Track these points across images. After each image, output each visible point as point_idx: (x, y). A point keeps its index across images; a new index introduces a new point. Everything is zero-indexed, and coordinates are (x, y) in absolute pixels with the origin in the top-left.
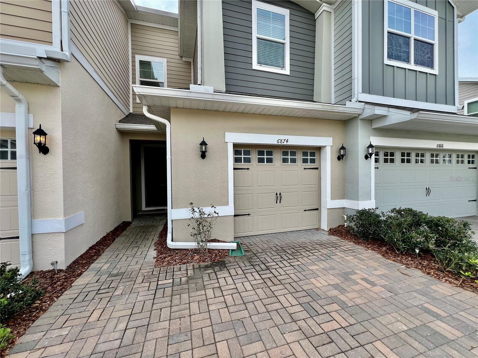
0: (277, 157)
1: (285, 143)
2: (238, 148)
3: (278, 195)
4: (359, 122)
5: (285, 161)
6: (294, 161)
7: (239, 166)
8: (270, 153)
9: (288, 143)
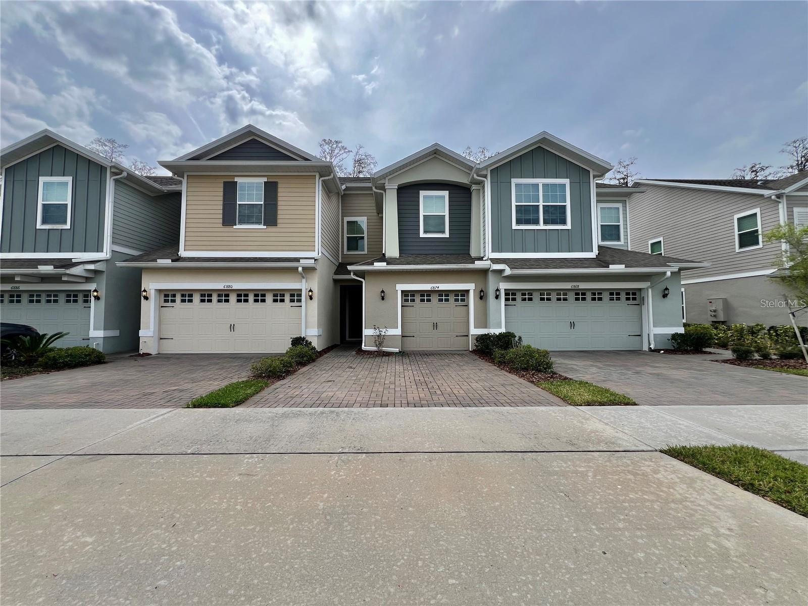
0: (435, 298)
1: (437, 289)
2: (405, 293)
3: (435, 324)
4: (490, 272)
5: (441, 300)
6: (447, 300)
7: (406, 304)
8: (429, 295)
9: (439, 289)
